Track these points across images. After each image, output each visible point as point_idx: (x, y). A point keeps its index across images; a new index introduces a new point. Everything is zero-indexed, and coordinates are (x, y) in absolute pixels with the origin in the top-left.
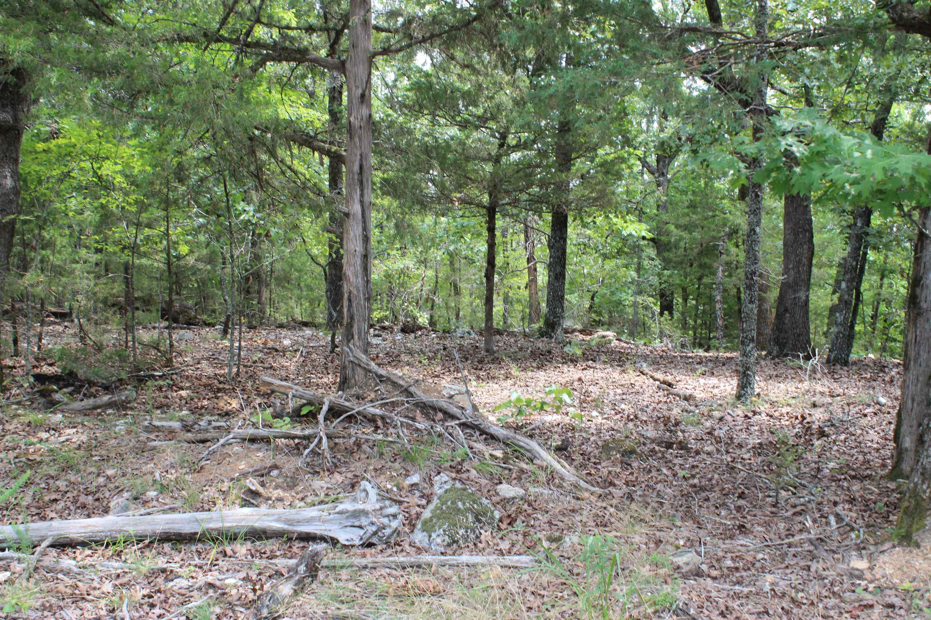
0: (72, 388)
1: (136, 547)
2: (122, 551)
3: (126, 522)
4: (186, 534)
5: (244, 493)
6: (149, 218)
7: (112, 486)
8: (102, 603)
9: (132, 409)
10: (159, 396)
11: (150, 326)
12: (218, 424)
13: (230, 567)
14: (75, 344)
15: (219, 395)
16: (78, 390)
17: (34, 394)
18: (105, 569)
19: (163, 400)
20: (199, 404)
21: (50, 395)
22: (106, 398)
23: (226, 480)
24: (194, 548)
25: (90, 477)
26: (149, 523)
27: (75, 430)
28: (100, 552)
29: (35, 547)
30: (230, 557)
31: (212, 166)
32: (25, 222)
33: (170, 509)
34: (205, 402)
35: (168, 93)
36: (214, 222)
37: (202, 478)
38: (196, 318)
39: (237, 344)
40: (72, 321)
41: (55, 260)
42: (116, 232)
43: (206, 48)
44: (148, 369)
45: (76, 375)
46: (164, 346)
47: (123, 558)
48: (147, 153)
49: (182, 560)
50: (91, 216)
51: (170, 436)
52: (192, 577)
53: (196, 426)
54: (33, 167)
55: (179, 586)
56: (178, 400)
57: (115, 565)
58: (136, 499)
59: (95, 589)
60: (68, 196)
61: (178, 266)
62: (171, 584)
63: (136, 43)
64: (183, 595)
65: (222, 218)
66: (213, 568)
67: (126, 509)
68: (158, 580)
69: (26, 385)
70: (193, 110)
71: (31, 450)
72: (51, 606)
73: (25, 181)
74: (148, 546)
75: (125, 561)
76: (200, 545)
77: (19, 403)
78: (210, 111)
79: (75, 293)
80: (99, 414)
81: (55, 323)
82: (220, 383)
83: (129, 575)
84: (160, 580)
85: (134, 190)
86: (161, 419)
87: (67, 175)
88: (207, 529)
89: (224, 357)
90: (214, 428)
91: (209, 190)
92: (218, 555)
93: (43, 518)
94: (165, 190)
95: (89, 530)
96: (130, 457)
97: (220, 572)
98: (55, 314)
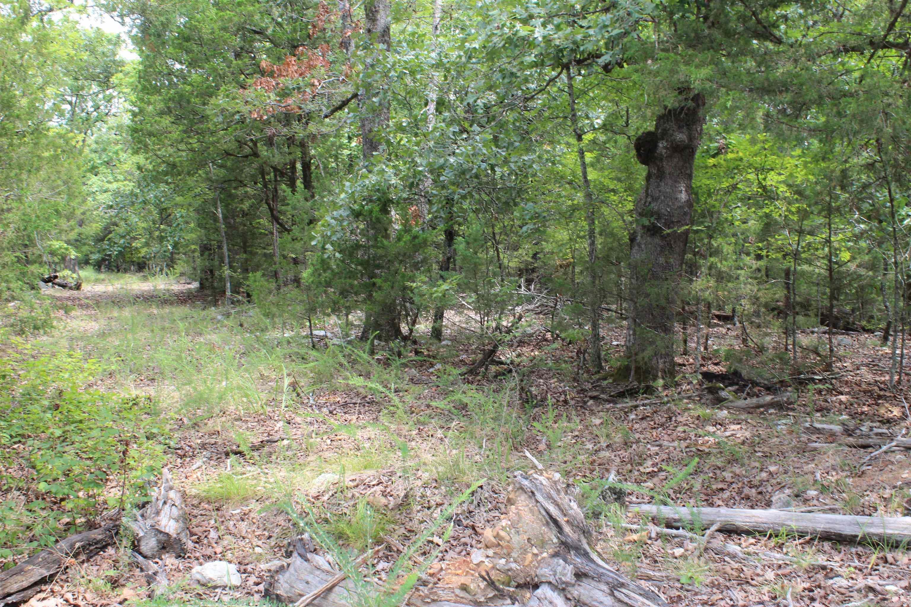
0: (737, 387)
1: (797, 542)
2: (783, 544)
3: (788, 517)
4: (846, 536)
5: (907, 502)
6: (811, 226)
7: (774, 481)
8: (765, 589)
9: (793, 410)
10: (819, 400)
11: (808, 331)
12: (880, 431)
13: (891, 574)
14: (738, 346)
15: (880, 401)
16: (741, 390)
17: (703, 390)
18: (768, 558)
19: (822, 403)
20: (859, 410)
21: (717, 393)
22: (768, 398)
23: (887, 487)
24: (853, 550)
25: (754, 471)
26: (810, 520)
27: (739, 426)
28: (763, 542)
29: (705, 529)
30: (891, 564)
31: (875, 173)
32: (697, 232)
33: (830, 509)
34: (865, 409)
35: (836, 105)
36: (877, 228)
37: (864, 483)
38: (854, 324)
39: (898, 352)
40: (734, 325)
41: (723, 266)
42: (779, 240)
43: (872, 56)
44: (808, 372)
45: (741, 375)
46: (824, 350)
47: (785, 550)
48: (811, 163)
49: (842, 560)
50: (754, 225)
51: (831, 439)
52: (852, 578)
53: (857, 431)
54: (703, 181)
55: (839, 584)
56: (837, 405)
57: (777, 556)
58: (797, 496)
59: (758, 575)
60: (734, 206)
61: (838, 272)
62: (831, 582)
63: (803, 59)
64: (843, 594)
65: (884, 224)
66: (873, 573)
67: (787, 504)
68: (818, 576)
69: (695, 382)
70: (862, 121)
71: (700, 442)
72: (719, 584)
73: (696, 194)
74: (808, 542)
75: (786, 554)
76: (860, 549)
77: (689, 398)
78: (879, 121)
79: (738, 298)
80: (762, 413)
81: (718, 325)
82: (881, 389)
83: (790, 567)
84: (820, 576)
85: (797, 199)
86: (821, 422)
87: (735, 187)
88: (868, 534)
89: (885, 364)
90: (877, 434)
91: (871, 196)
92: (879, 561)
93: (711, 505)
94: (828, 199)
95: (753, 520)
96: (792, 456)
97: (881, 577)
98: (719, 317)
